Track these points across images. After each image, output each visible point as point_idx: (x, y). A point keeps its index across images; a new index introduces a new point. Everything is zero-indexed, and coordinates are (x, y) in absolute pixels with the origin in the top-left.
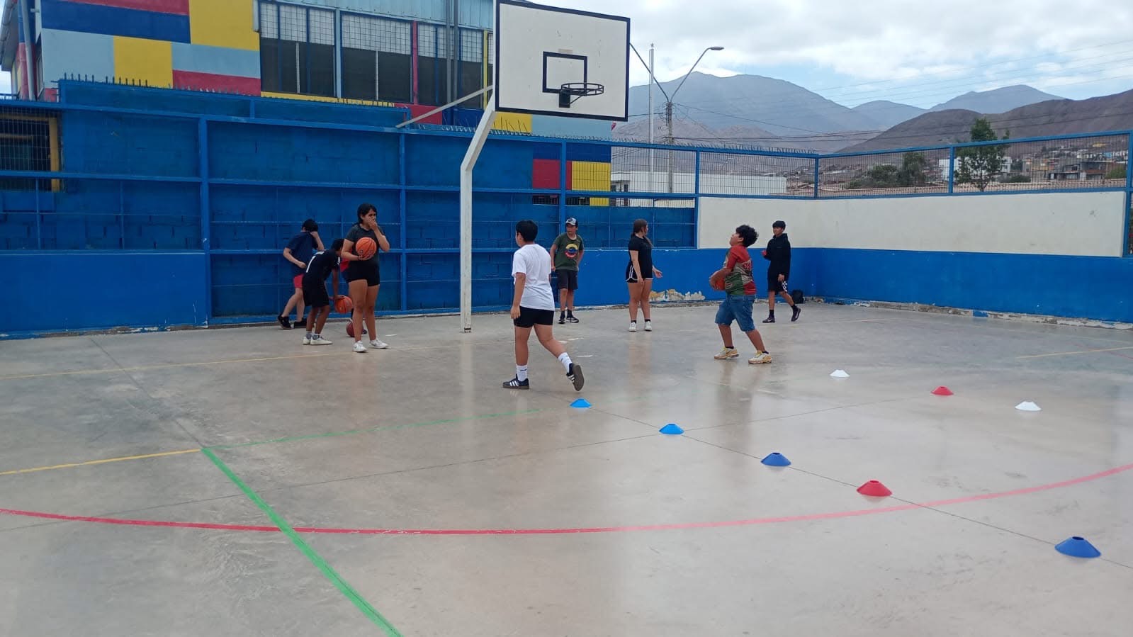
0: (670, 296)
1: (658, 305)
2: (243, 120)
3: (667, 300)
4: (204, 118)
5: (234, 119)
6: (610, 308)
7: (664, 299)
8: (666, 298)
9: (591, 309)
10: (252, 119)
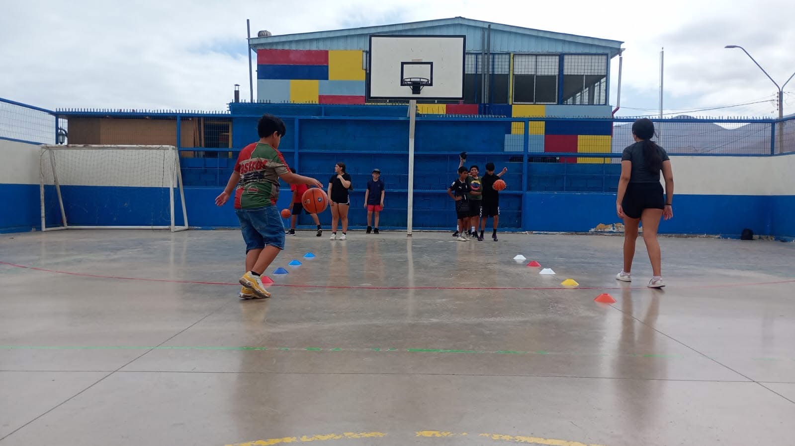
0: (617, 228)
1: (605, 234)
2: (317, 118)
3: (614, 231)
4: (297, 117)
5: (312, 117)
6: (563, 234)
7: (611, 229)
8: (614, 229)
9: (546, 234)
10: (323, 117)
